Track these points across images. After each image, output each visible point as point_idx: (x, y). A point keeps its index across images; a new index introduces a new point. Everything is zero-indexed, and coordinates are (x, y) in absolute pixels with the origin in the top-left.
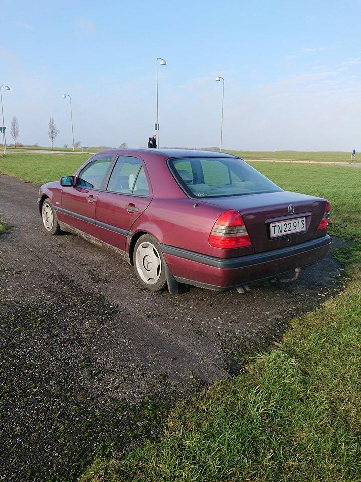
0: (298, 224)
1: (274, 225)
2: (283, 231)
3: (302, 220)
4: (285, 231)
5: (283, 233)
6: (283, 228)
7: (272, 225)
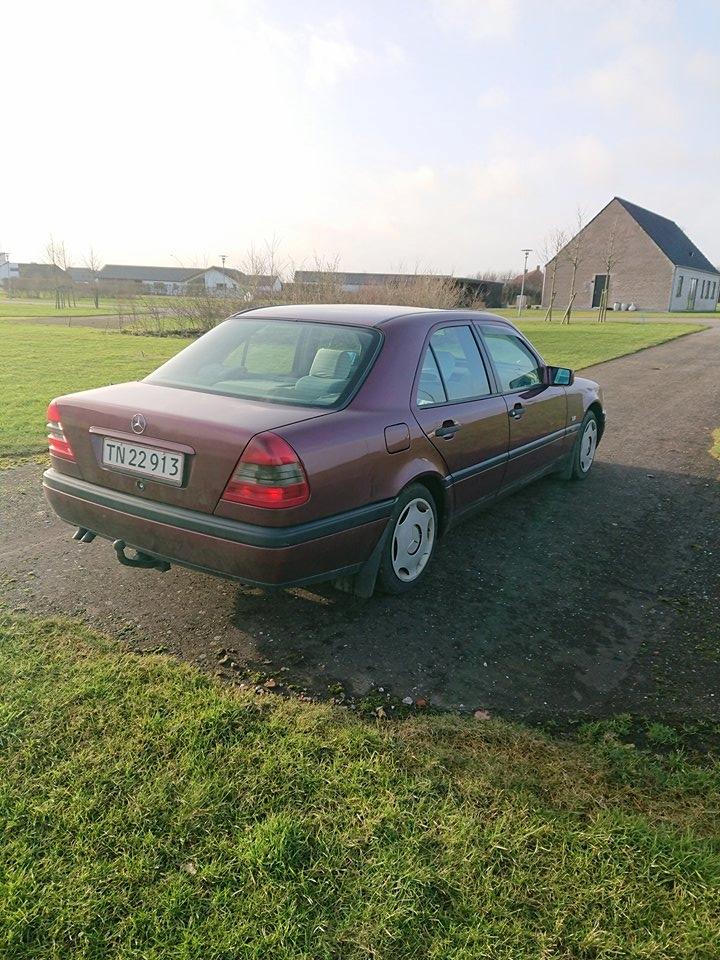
0: (161, 462)
1: (110, 443)
2: (127, 461)
3: (176, 457)
4: (130, 464)
5: (126, 465)
6: (129, 457)
7: (107, 442)
